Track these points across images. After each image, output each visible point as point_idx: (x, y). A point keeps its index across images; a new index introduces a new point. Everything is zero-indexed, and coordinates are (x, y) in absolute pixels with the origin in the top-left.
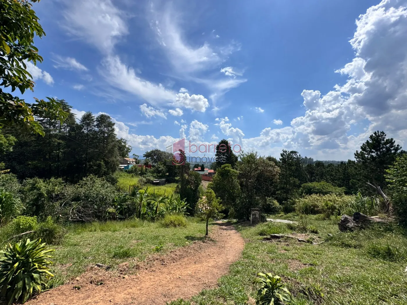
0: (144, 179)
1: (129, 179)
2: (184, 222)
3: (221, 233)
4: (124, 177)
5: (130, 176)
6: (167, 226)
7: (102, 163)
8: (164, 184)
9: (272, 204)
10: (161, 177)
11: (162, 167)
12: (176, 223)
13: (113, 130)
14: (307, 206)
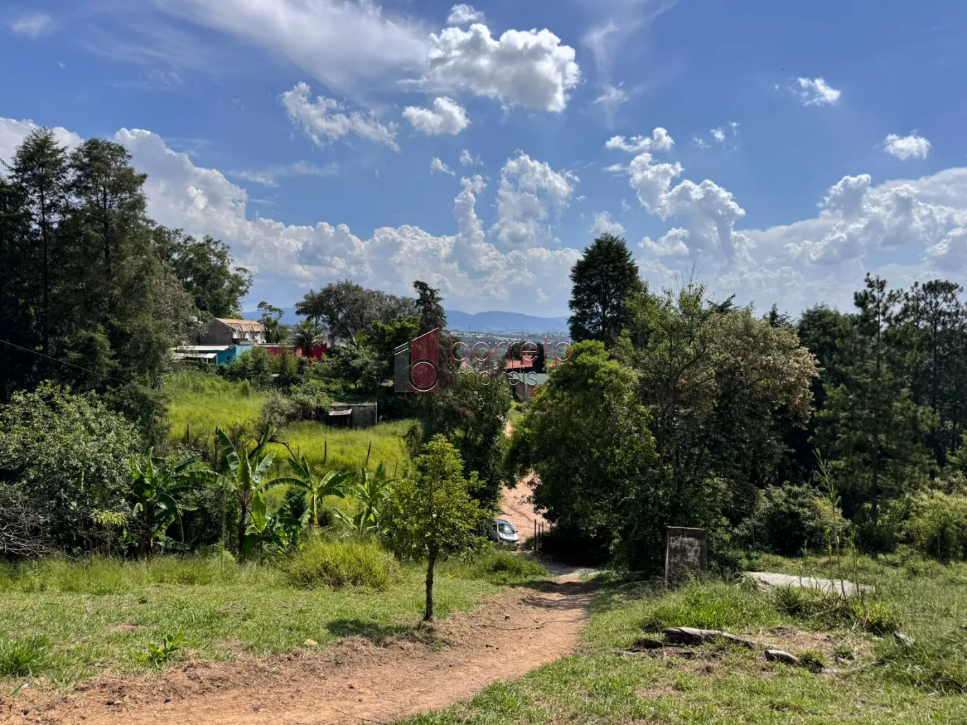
0: (285, 402)
1: (231, 402)
2: (378, 568)
3: (507, 618)
4: (211, 395)
5: (237, 391)
6: (305, 581)
7: (100, 337)
8: (373, 424)
9: (809, 513)
10: (360, 395)
11: (365, 357)
12: (343, 572)
13: (139, 204)
14: (945, 526)
